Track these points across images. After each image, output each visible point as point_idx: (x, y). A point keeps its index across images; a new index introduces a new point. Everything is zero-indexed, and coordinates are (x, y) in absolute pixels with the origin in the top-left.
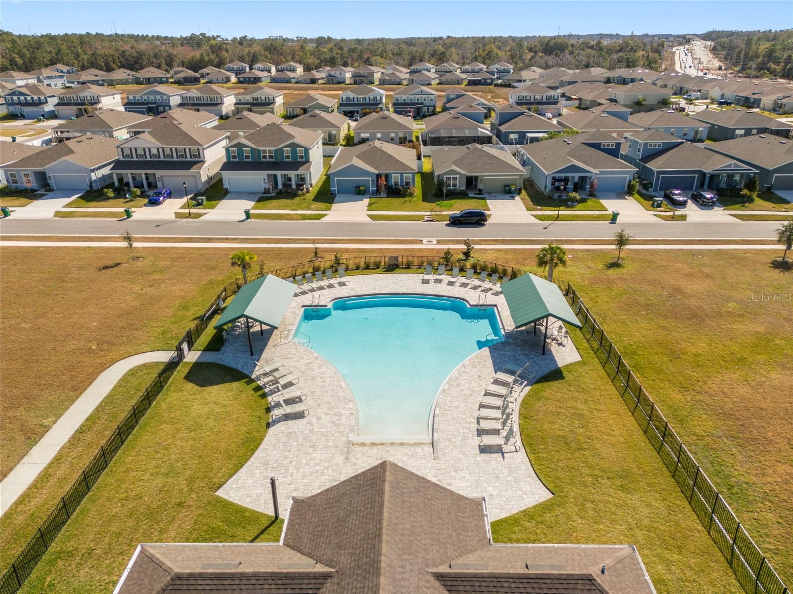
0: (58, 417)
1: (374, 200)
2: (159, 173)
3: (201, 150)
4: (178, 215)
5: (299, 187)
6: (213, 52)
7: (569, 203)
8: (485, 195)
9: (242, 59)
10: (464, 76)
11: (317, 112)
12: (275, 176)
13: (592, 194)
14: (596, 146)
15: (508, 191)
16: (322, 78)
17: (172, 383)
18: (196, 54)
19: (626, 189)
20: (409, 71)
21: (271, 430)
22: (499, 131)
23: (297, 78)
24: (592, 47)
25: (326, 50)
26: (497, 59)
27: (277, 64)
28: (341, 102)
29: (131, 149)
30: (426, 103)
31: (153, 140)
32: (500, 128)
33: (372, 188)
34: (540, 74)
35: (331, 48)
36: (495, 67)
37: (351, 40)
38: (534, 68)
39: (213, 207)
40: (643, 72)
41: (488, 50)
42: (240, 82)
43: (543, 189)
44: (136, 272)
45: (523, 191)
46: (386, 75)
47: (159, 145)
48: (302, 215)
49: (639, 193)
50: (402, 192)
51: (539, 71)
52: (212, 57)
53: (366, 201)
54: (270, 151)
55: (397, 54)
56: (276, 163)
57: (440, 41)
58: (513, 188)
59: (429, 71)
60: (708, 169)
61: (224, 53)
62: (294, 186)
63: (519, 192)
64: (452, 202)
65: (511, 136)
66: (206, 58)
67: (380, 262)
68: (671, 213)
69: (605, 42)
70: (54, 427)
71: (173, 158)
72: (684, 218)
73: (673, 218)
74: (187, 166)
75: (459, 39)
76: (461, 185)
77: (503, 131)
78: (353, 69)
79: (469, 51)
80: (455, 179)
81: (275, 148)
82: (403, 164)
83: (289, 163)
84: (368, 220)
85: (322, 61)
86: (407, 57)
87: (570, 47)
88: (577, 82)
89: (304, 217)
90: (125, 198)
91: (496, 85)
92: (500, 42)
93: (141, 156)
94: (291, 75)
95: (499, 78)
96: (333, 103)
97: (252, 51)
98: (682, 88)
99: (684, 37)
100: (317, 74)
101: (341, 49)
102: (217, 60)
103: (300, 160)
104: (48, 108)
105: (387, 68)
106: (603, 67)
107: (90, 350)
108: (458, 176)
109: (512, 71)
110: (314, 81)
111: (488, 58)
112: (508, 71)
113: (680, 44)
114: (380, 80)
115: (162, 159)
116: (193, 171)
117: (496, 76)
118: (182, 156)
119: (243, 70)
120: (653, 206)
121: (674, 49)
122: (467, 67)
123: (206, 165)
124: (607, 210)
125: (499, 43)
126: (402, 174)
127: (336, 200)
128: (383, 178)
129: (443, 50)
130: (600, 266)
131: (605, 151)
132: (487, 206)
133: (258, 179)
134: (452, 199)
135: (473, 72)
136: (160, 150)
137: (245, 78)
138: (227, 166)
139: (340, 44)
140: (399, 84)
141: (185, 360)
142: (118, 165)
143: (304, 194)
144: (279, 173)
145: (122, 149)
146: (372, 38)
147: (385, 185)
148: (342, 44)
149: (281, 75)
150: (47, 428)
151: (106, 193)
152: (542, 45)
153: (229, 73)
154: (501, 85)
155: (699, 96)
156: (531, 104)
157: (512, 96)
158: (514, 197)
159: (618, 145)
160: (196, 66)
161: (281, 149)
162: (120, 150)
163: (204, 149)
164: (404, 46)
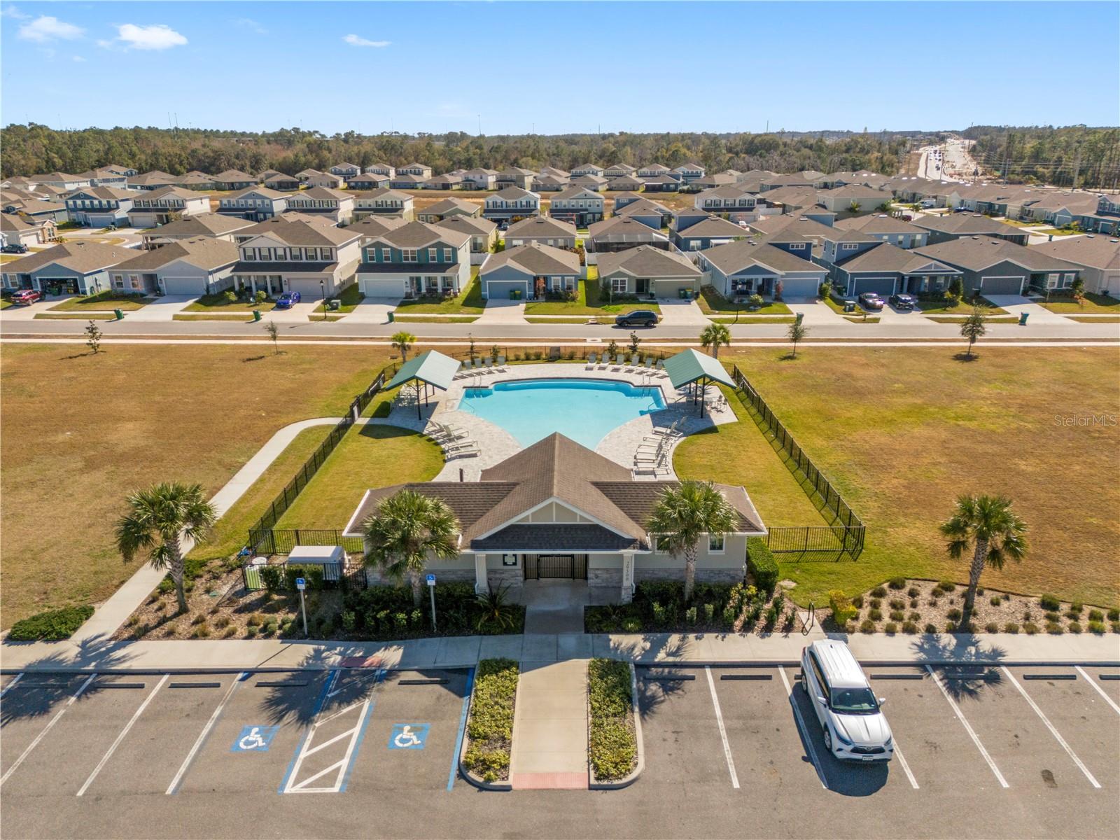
0: (250, 458)
1: (531, 305)
2: (285, 275)
3: (334, 250)
4: (312, 318)
5: (446, 291)
6: (311, 152)
7: (752, 307)
8: (657, 300)
9: (350, 160)
10: (640, 180)
11: (460, 216)
12: (418, 279)
13: (778, 299)
14: (784, 247)
15: (683, 296)
16: (458, 183)
17: (348, 437)
18: (289, 154)
19: (818, 294)
20: (570, 175)
21: (448, 464)
22: (678, 238)
23: (425, 183)
24: (811, 148)
25: (460, 149)
26: (686, 160)
27: (396, 166)
28: (486, 208)
29: (254, 249)
30: (591, 209)
31: (280, 239)
32: (679, 234)
33: (529, 292)
34: (738, 177)
35: (467, 147)
36: (680, 170)
37: (492, 138)
38: (731, 171)
39: (350, 311)
40: (869, 176)
41: (673, 149)
42: (350, 188)
43: (723, 294)
44: (284, 363)
45: (701, 296)
46: (540, 179)
47: (287, 244)
48: (451, 318)
49: (832, 297)
50: (563, 297)
51: (736, 173)
52: (310, 157)
53: (523, 306)
54: (413, 252)
55: (554, 155)
56: (420, 264)
57: (611, 139)
58: (689, 292)
59: (596, 175)
60: (906, 271)
61: (325, 153)
62: (440, 291)
63: (696, 296)
64: (620, 306)
65: (693, 243)
66: (303, 159)
67: (541, 354)
68: (862, 317)
69: (829, 141)
70: (248, 463)
71: (301, 259)
72: (876, 320)
73: (864, 321)
74: (319, 267)
75: (635, 136)
76: (630, 289)
77: (683, 237)
78: (496, 172)
79: (649, 151)
80: (623, 282)
81: (419, 248)
82: (563, 266)
83: (433, 264)
84: (526, 323)
85: (454, 163)
86: (567, 159)
87: (782, 148)
88: (781, 186)
89: (454, 321)
90: (249, 302)
91: (681, 192)
92: (691, 140)
93: (265, 257)
94: (417, 179)
95: (684, 184)
96: (476, 209)
97: (363, 151)
98: (914, 195)
99: (937, 134)
100: (450, 178)
101: (480, 148)
102: (317, 161)
103: (447, 262)
104: (120, 214)
105: (541, 170)
106: (821, 171)
107: (261, 417)
108: (626, 279)
109: (703, 175)
110: (446, 186)
111: (673, 159)
112: (698, 175)
113: (931, 143)
114: (532, 185)
115: (289, 260)
116: (325, 272)
117: (682, 180)
118: (312, 257)
119: (353, 174)
120: (845, 310)
121: (921, 150)
122: (644, 170)
123: (339, 267)
124: (792, 314)
125: (689, 142)
126: (563, 277)
127: (487, 304)
128: (542, 280)
129: (614, 149)
130: (773, 359)
131: (793, 252)
132: (659, 310)
133: (400, 282)
134: (619, 304)
135: (653, 176)
136: (288, 250)
137: (356, 183)
138: (364, 267)
139: (478, 142)
140: (557, 190)
141: (356, 423)
142: (239, 267)
143: (451, 299)
144: (423, 276)
145: (244, 250)
146: (520, 134)
147: (544, 288)
148: (481, 142)
149: (403, 179)
150: (242, 465)
151: (228, 297)
152: (745, 144)
153: (336, 177)
154: (688, 192)
155: (934, 204)
156: (721, 210)
157: (697, 202)
158: (690, 302)
159: (809, 245)
160: (290, 168)
161: (426, 250)
162: (241, 250)
163: (337, 249)
164: (562, 144)
